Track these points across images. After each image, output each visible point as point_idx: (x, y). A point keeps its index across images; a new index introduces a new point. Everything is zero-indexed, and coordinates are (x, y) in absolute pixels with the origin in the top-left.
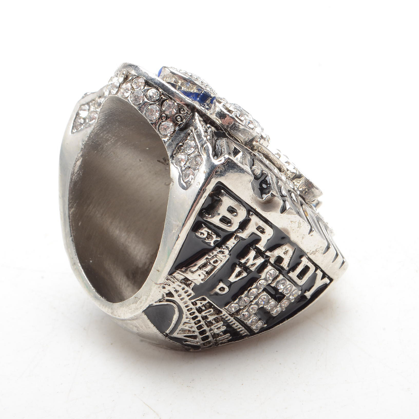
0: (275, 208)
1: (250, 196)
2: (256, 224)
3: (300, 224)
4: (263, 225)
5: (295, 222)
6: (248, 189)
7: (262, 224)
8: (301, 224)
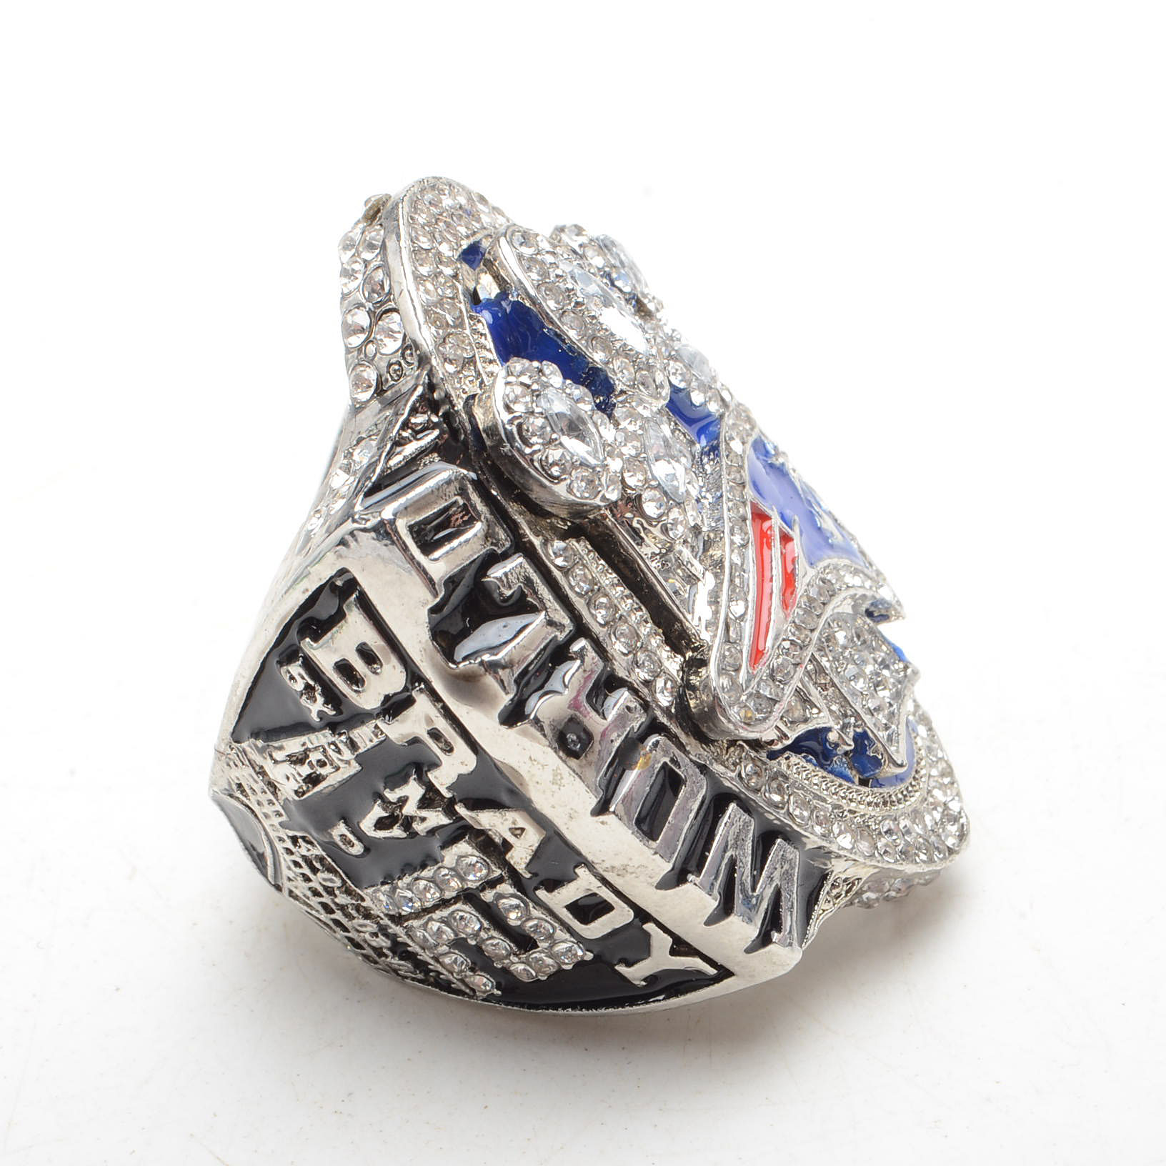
0: (482, 702)
1: (420, 642)
2: (429, 720)
3: (559, 777)
4: (444, 729)
5: (543, 766)
6: (416, 622)
7: (442, 725)
8: (562, 778)
